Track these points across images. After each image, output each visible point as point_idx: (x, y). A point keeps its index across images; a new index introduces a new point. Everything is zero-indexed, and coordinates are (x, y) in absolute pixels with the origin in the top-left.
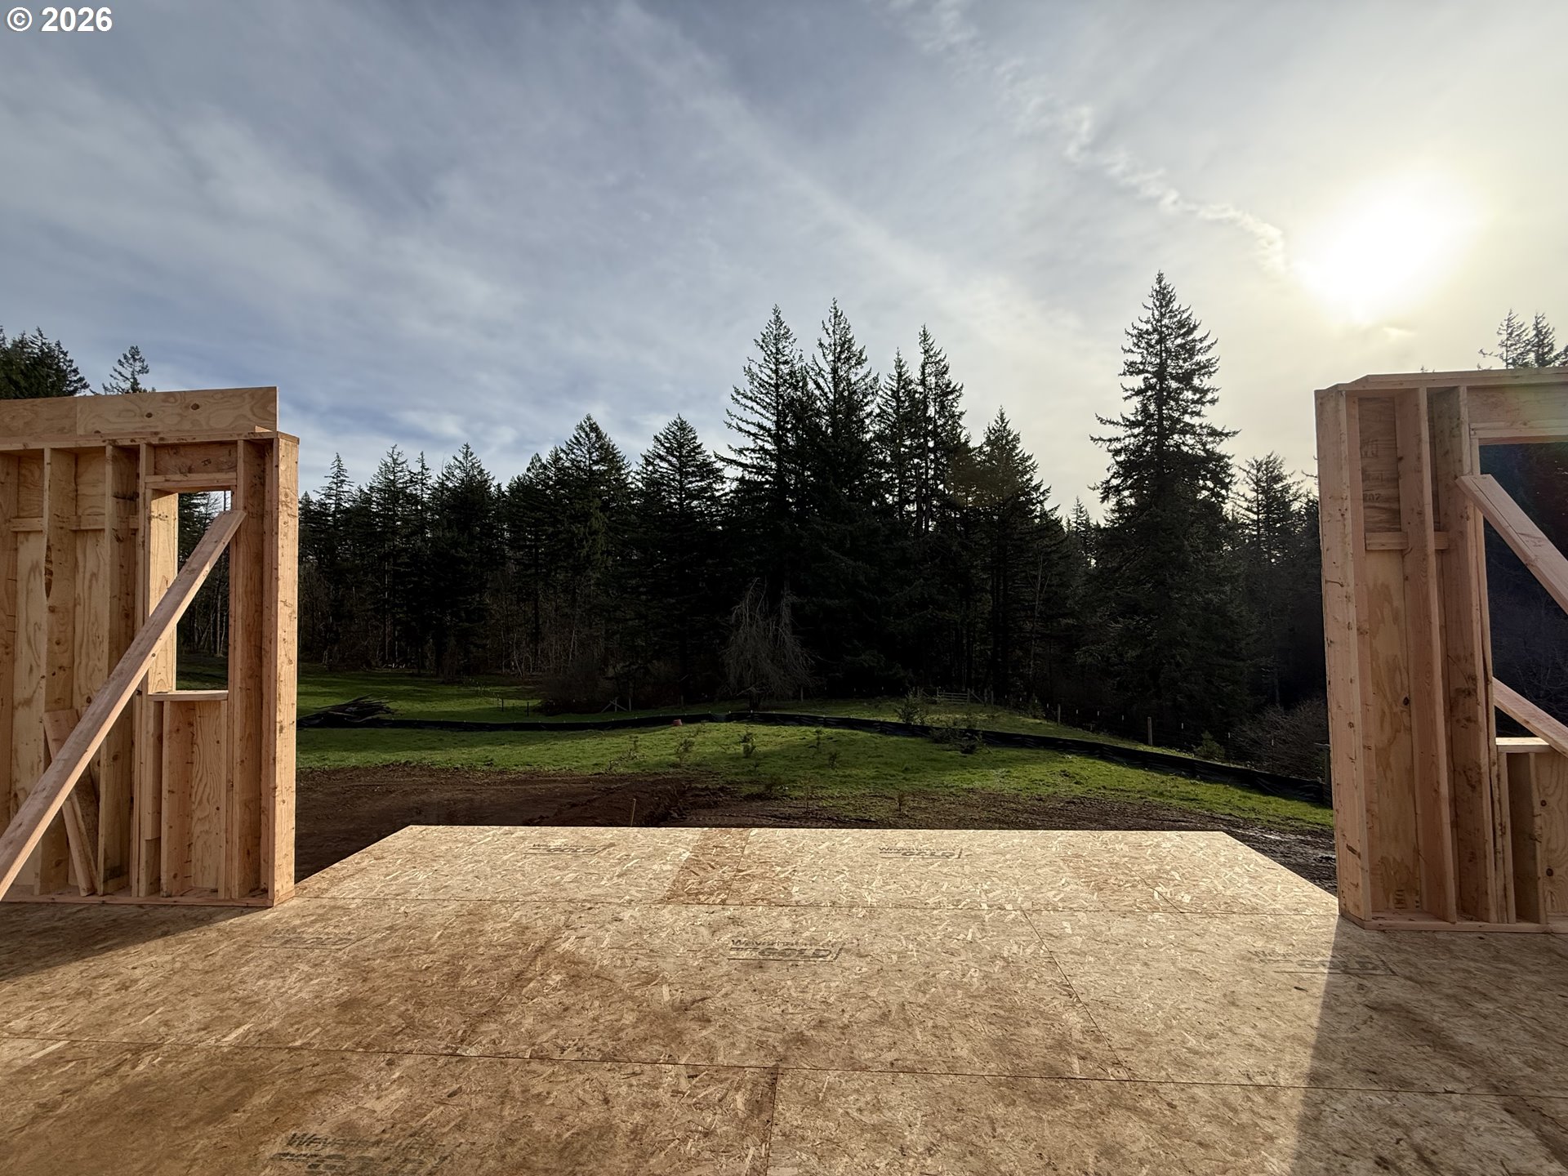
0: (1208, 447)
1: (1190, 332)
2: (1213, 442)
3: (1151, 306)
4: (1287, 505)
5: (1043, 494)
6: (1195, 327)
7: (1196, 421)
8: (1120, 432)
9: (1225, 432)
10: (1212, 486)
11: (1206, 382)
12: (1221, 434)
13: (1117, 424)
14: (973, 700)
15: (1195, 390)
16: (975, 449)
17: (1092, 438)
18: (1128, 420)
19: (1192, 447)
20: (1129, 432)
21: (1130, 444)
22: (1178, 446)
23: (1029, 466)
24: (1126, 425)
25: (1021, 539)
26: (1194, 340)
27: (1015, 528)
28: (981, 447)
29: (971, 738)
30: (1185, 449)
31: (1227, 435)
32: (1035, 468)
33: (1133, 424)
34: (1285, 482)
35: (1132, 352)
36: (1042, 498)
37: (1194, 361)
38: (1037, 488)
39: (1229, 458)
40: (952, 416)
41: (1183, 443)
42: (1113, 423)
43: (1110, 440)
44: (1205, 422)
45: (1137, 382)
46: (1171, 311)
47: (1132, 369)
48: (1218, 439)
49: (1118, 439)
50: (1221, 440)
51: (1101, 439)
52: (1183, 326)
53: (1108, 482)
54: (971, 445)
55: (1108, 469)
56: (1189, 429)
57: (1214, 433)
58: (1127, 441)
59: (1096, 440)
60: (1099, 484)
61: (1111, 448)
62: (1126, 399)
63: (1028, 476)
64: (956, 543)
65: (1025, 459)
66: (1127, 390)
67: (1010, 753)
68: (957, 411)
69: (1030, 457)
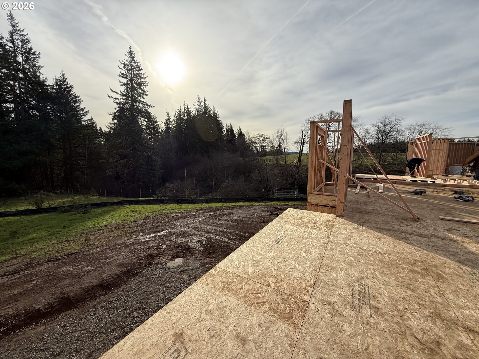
0: (146, 109)
1: (140, 70)
2: (147, 108)
3: (128, 56)
4: (158, 130)
5: (86, 112)
6: (142, 69)
7: (142, 99)
8: (119, 96)
9: (151, 105)
10: (147, 121)
11: (145, 89)
12: (150, 106)
13: (118, 93)
14: (62, 193)
15: (142, 90)
16: (49, 86)
17: (108, 96)
18: (122, 93)
19: (141, 108)
20: (122, 97)
21: (122, 102)
22: (137, 106)
23: (78, 100)
24: (121, 95)
25: (77, 129)
26: (141, 74)
27: (74, 124)
28: (53, 86)
29: (85, 207)
30: (140, 108)
31: (151, 106)
32: (81, 101)
33: (123, 95)
34: (158, 123)
35: (122, 69)
36: (85, 114)
37: (141, 80)
38: (83, 109)
39: (151, 114)
40: (35, 66)
41: (139, 106)
42: (116, 92)
43: (115, 98)
44: (145, 101)
45: (125, 81)
46: (134, 61)
47: (123, 76)
48: (149, 107)
49: (118, 99)
50: (150, 108)
51: (111, 97)
52: (138, 67)
53: (115, 113)
54: (47, 83)
55: (115, 109)
56: (140, 102)
57: (147, 105)
58: (121, 100)
59: (110, 97)
60: (112, 113)
61: (115, 101)
62: (121, 85)
63: (78, 104)
64: (43, 127)
65: (76, 97)
66: (121, 82)
67: (103, 209)
68: (38, 64)
69: (79, 97)
